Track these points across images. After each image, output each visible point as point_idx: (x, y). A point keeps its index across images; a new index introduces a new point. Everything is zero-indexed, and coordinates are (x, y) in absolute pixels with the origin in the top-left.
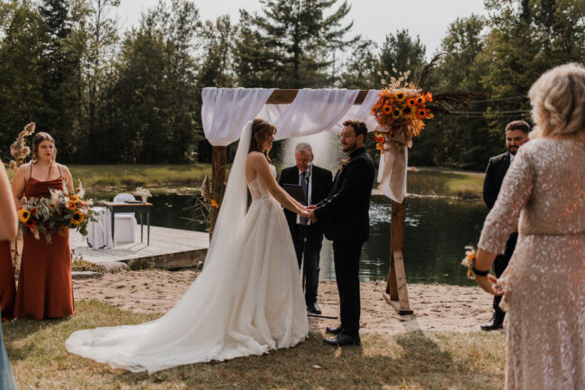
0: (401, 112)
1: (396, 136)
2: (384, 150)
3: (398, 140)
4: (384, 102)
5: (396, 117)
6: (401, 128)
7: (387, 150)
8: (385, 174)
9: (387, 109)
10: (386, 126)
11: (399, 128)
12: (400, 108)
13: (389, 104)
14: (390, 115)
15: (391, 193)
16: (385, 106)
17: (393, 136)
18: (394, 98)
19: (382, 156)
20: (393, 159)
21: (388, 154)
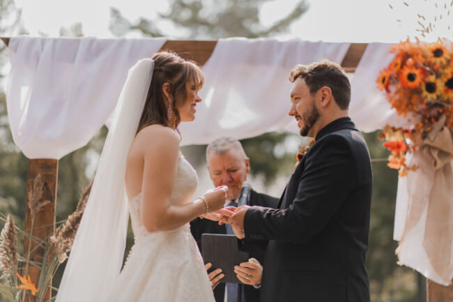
0: (440, 86)
1: (432, 136)
2: (407, 168)
3: (437, 143)
4: (403, 64)
5: (430, 97)
6: (443, 119)
7: (414, 168)
8: (412, 220)
9: (411, 77)
10: (410, 115)
11: (437, 119)
12: (438, 76)
13: (415, 66)
14: (417, 91)
15: (427, 261)
16: (406, 72)
17: (425, 136)
18: (424, 56)
19: (402, 182)
20: (426, 187)
21: (415, 176)
